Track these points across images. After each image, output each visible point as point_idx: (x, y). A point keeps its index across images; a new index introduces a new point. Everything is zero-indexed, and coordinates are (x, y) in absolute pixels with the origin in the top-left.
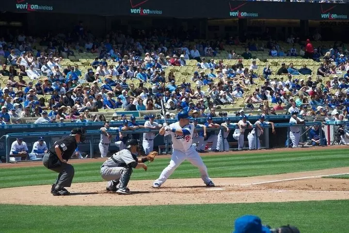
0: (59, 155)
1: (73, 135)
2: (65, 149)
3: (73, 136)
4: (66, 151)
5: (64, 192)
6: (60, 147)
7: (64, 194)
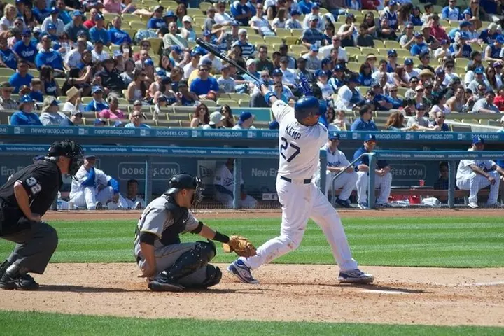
0: (24, 203)
1: (52, 158)
2: (37, 189)
3: (52, 161)
4: (38, 193)
5: (24, 281)
6: (24, 184)
7: (26, 288)
